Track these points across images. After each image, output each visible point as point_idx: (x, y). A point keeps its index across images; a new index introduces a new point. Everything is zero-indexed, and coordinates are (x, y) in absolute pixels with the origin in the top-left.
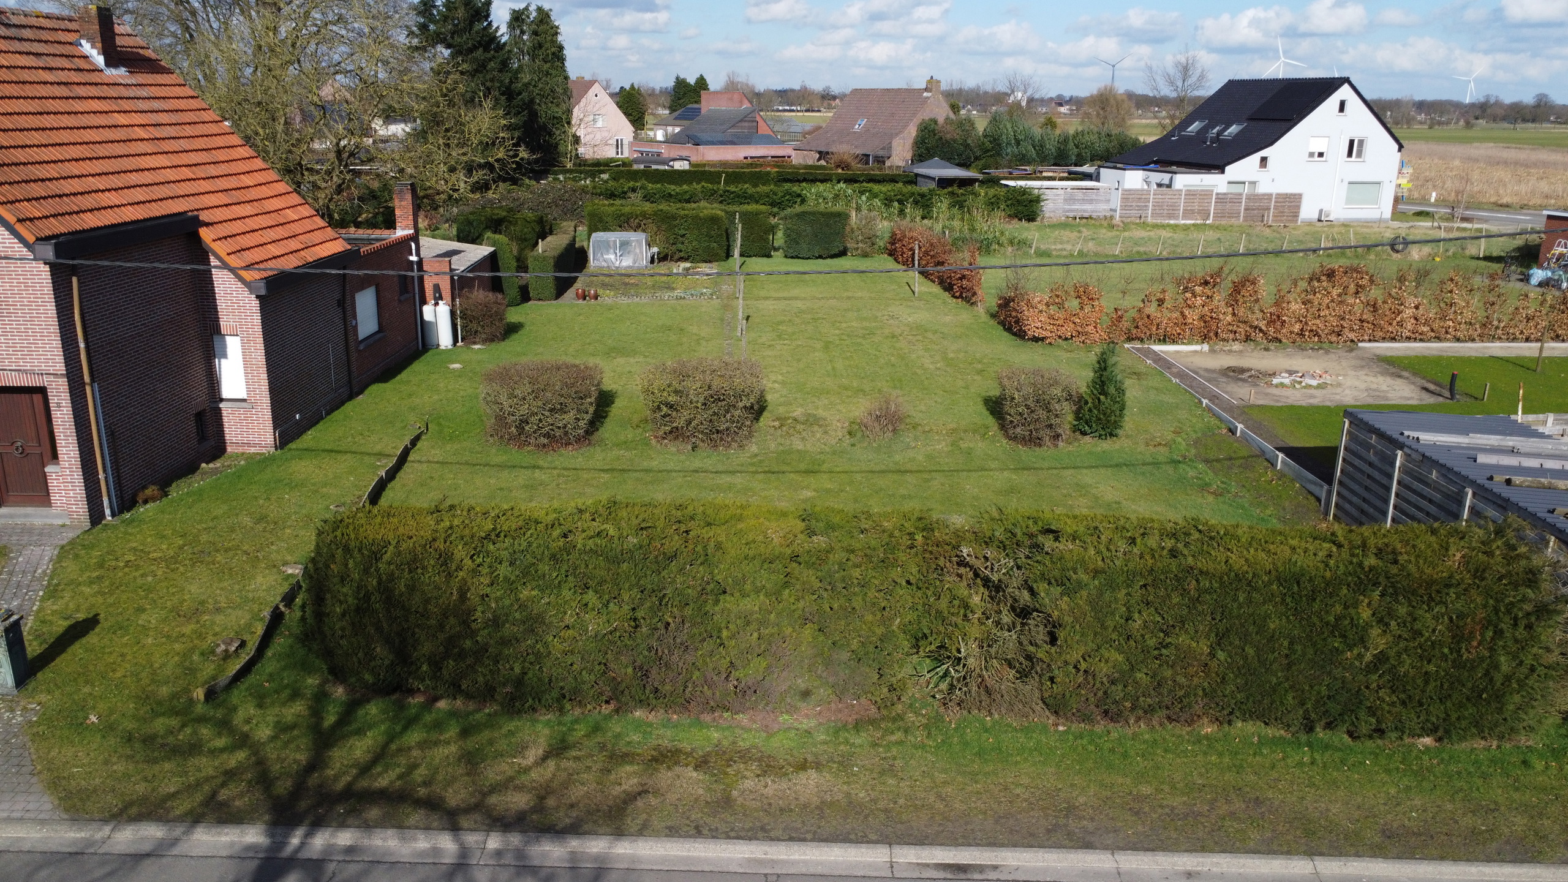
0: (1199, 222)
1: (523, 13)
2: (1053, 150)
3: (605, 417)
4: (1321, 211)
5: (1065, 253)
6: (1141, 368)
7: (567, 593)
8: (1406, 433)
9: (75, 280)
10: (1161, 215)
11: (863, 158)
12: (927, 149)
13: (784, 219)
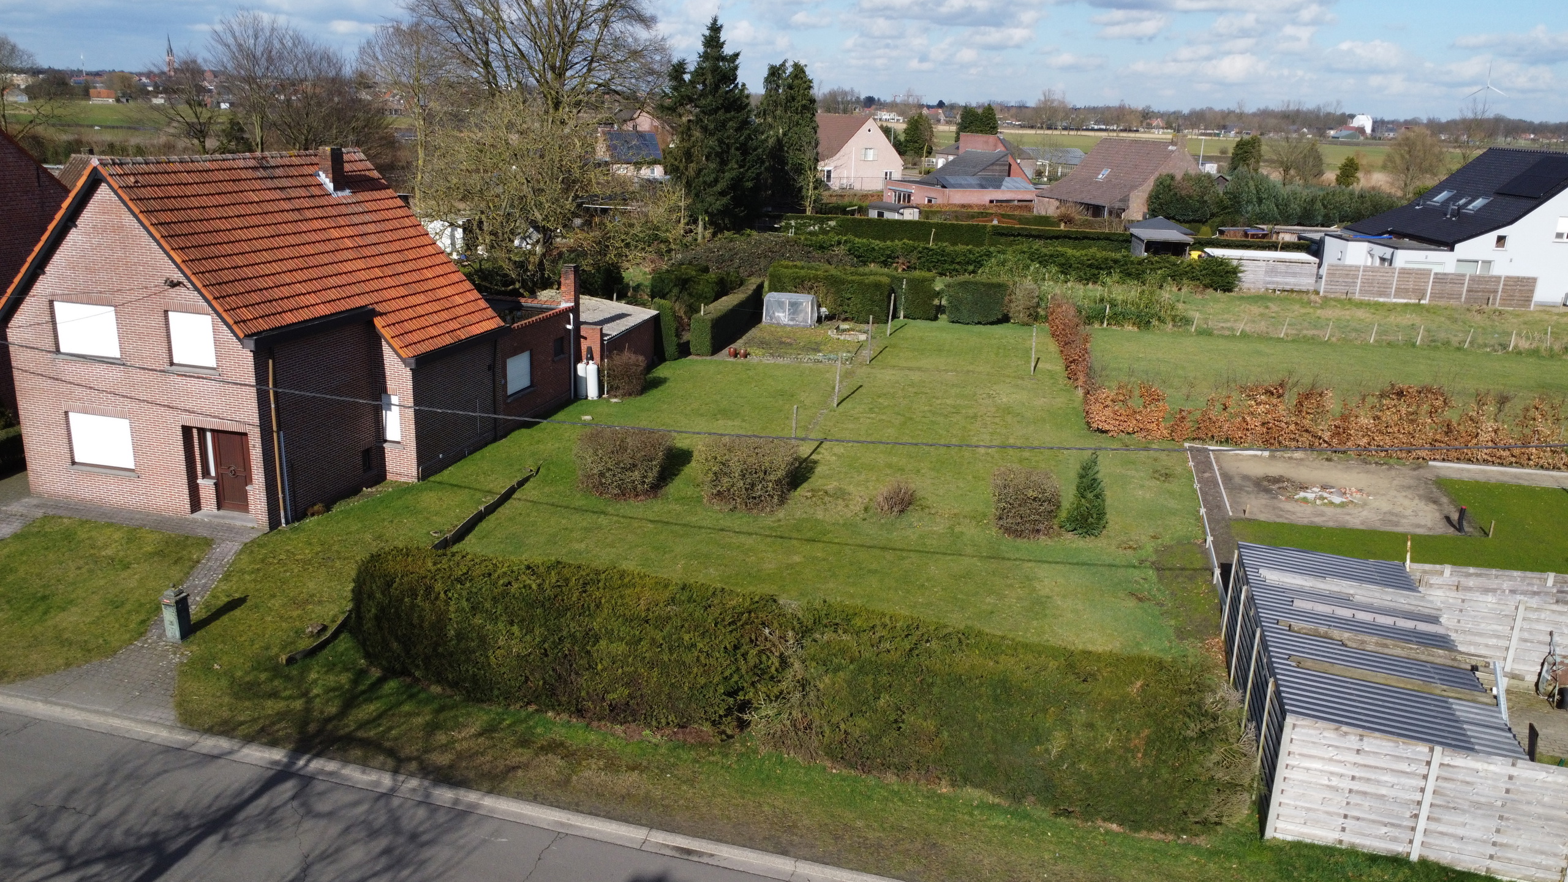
0: (1412, 301)
1: (779, 69)
2: (1298, 209)
5: (1227, 333)
6: (1178, 470)
8: (1262, 571)
9: (271, 362)
10: (1370, 292)
11: (1097, 210)
12: (1160, 204)
13: (948, 286)
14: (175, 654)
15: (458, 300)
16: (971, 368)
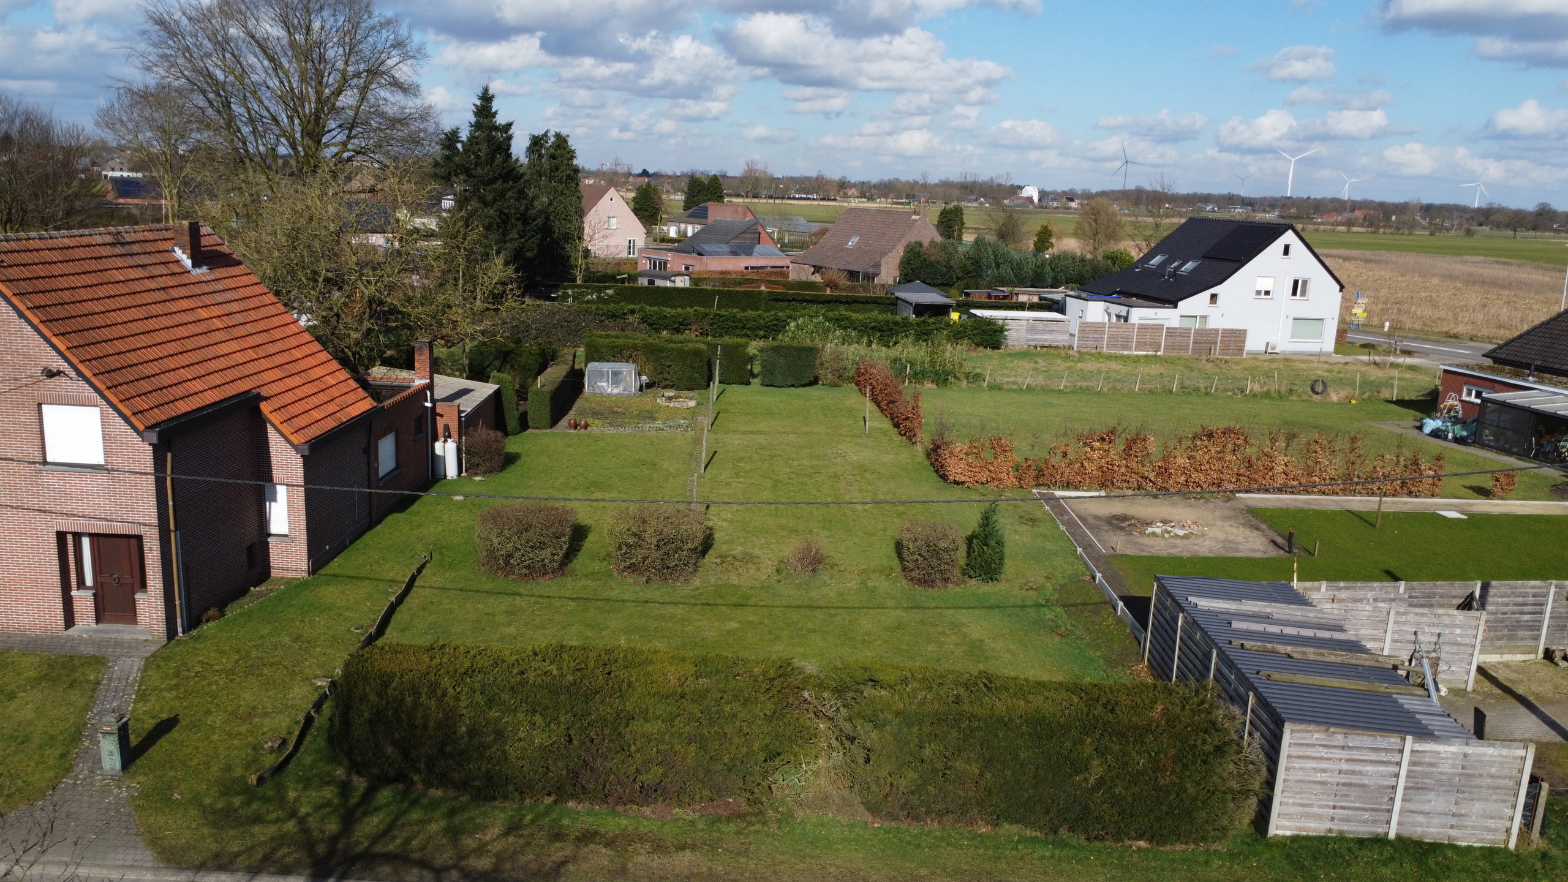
0: (1150, 353)
1: (542, 139)
3: (579, 550)
4: (1268, 344)
5: (1015, 387)
6: (1039, 515)
7: (521, 716)
8: (1190, 599)
9: (169, 455)
10: (1115, 346)
11: (853, 275)
12: (912, 269)
13: (761, 351)
14: (120, 788)
15: (331, 380)
16: (808, 429)
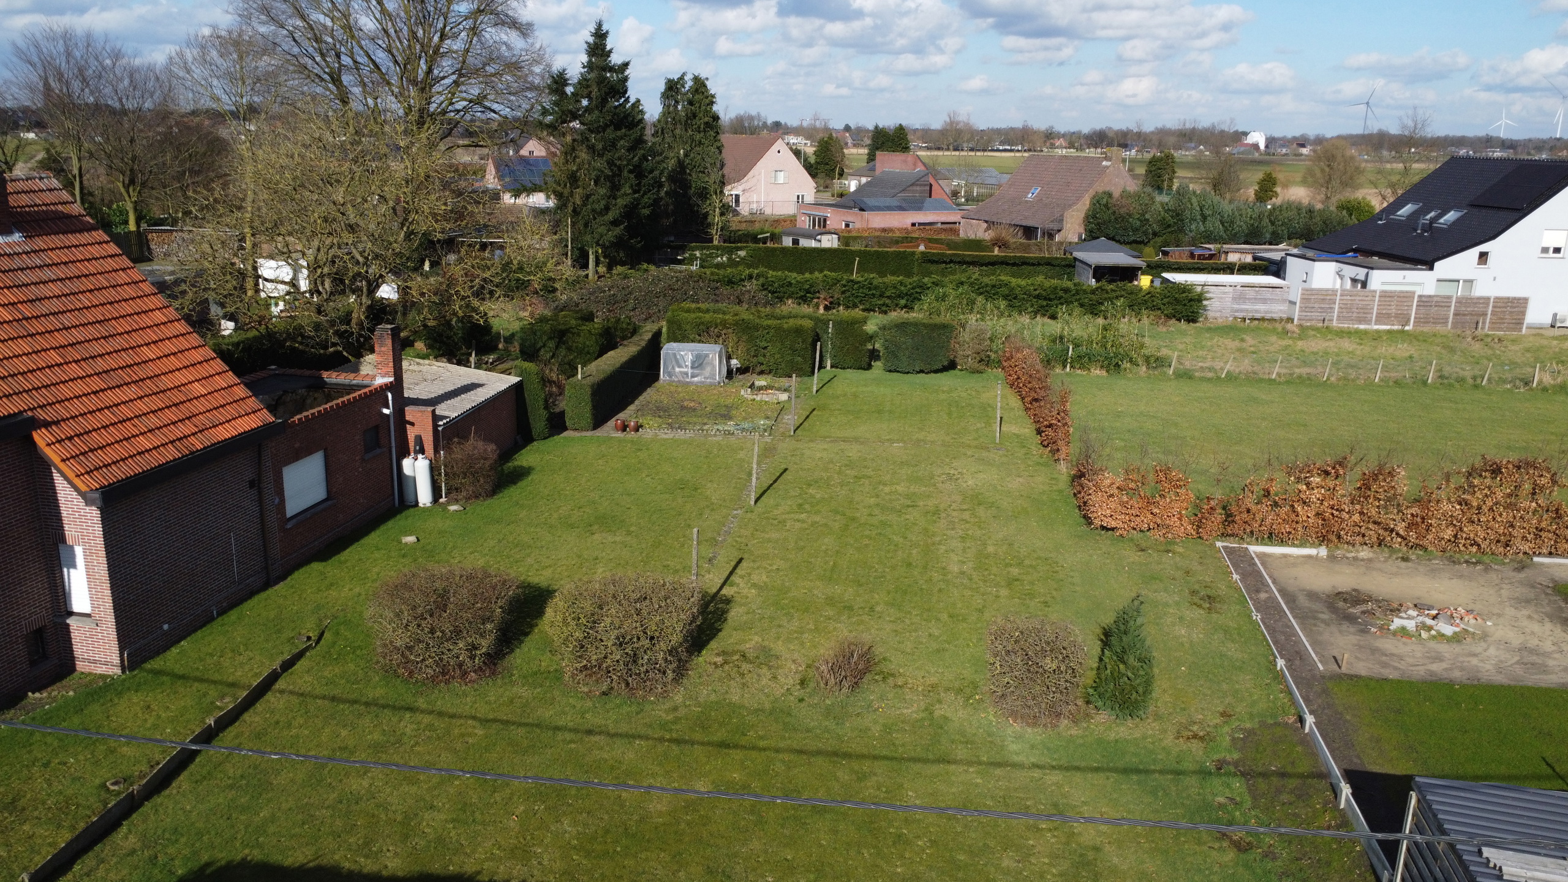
0: (1396, 327)
1: (677, 83)
3: (526, 634)
4: (1555, 315)
5: (1210, 375)
6: (1222, 589)
8: (1487, 852)
10: (1349, 319)
11: (1029, 232)
12: (1098, 224)
13: (883, 328)
15: (198, 389)
16: (921, 436)
